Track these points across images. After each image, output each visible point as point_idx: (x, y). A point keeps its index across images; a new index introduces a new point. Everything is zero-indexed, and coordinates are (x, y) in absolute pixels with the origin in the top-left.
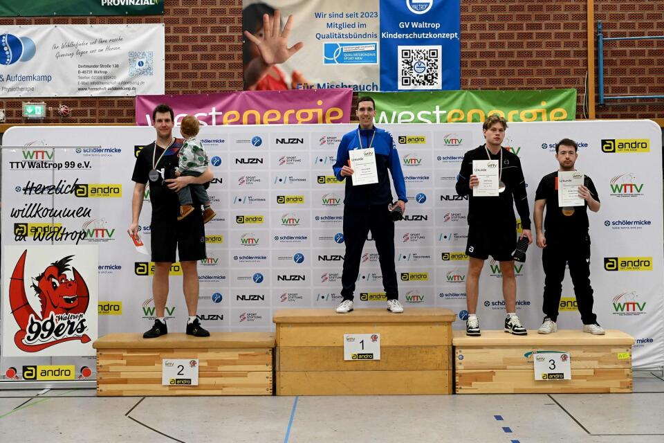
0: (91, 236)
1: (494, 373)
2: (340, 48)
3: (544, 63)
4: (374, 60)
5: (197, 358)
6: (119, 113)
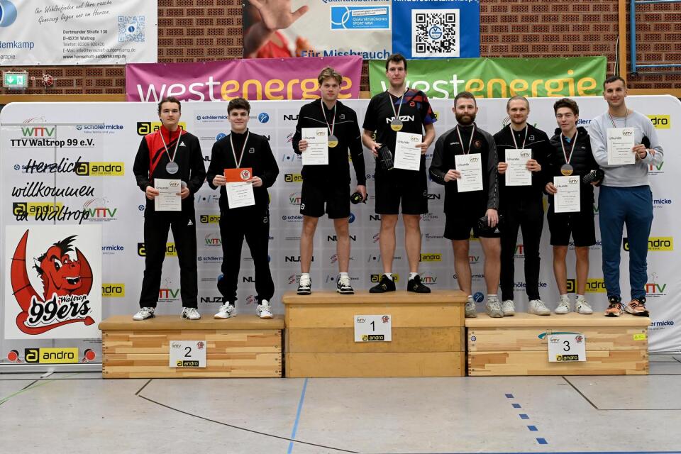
0: (93, 216)
1: (507, 355)
2: (349, 11)
3: (571, 29)
4: (385, 24)
5: (204, 340)
6: (108, 83)
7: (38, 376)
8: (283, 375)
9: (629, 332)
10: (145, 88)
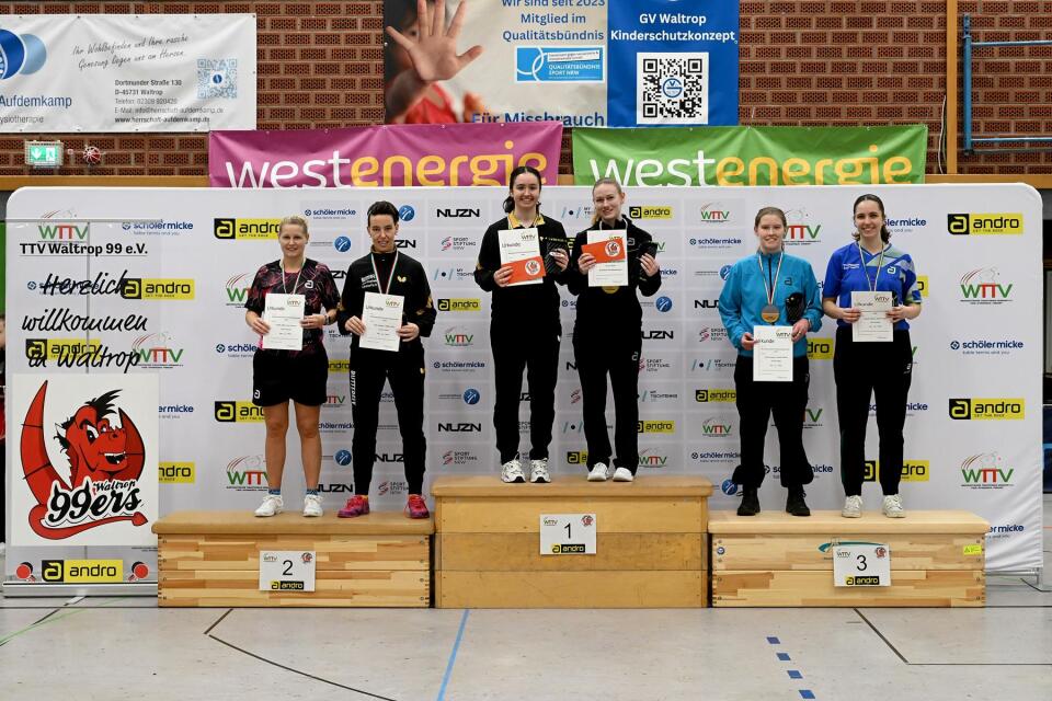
0: (146, 360)
1: (772, 576)
2: (543, 55)
3: (875, 83)
4: (597, 75)
5: (312, 550)
6: (182, 159)
7: (61, 603)
8: (432, 604)
9: (957, 542)
10: (238, 167)
